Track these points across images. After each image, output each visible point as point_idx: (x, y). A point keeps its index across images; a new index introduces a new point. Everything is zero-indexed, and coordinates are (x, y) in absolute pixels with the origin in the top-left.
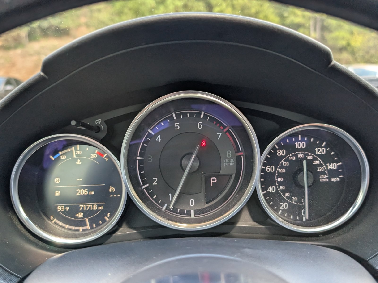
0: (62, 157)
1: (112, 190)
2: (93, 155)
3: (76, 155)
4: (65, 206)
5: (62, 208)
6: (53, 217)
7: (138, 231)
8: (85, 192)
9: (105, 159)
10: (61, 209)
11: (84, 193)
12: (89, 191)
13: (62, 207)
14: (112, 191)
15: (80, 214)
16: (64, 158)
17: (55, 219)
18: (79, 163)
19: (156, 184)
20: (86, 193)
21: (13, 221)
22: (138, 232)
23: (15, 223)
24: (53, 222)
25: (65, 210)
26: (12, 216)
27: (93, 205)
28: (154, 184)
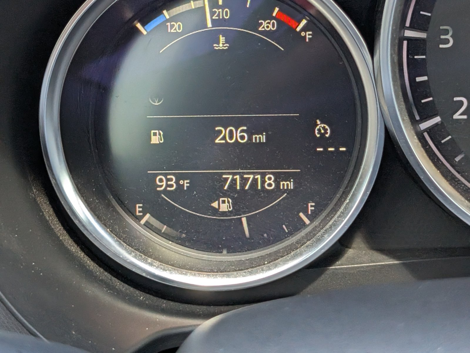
0: (172, 26)
1: (323, 131)
2: (265, 24)
3: (213, 21)
4: (179, 177)
5: (169, 183)
6: (141, 209)
7: (405, 262)
8: (238, 135)
9: (303, 34)
10: (168, 186)
11: (236, 138)
12: (250, 133)
13: (171, 180)
14: (322, 135)
15: (224, 202)
16: (175, 29)
17: (148, 215)
18: (221, 45)
19: (465, 117)
20: (242, 138)
21: (43, 215)
22: (403, 263)
23: (48, 218)
24: (143, 222)
25: (180, 187)
26: (38, 199)
27: (263, 175)
28: (456, 116)
